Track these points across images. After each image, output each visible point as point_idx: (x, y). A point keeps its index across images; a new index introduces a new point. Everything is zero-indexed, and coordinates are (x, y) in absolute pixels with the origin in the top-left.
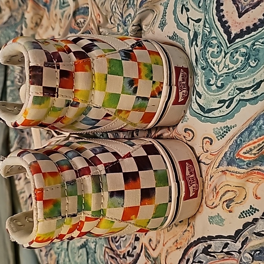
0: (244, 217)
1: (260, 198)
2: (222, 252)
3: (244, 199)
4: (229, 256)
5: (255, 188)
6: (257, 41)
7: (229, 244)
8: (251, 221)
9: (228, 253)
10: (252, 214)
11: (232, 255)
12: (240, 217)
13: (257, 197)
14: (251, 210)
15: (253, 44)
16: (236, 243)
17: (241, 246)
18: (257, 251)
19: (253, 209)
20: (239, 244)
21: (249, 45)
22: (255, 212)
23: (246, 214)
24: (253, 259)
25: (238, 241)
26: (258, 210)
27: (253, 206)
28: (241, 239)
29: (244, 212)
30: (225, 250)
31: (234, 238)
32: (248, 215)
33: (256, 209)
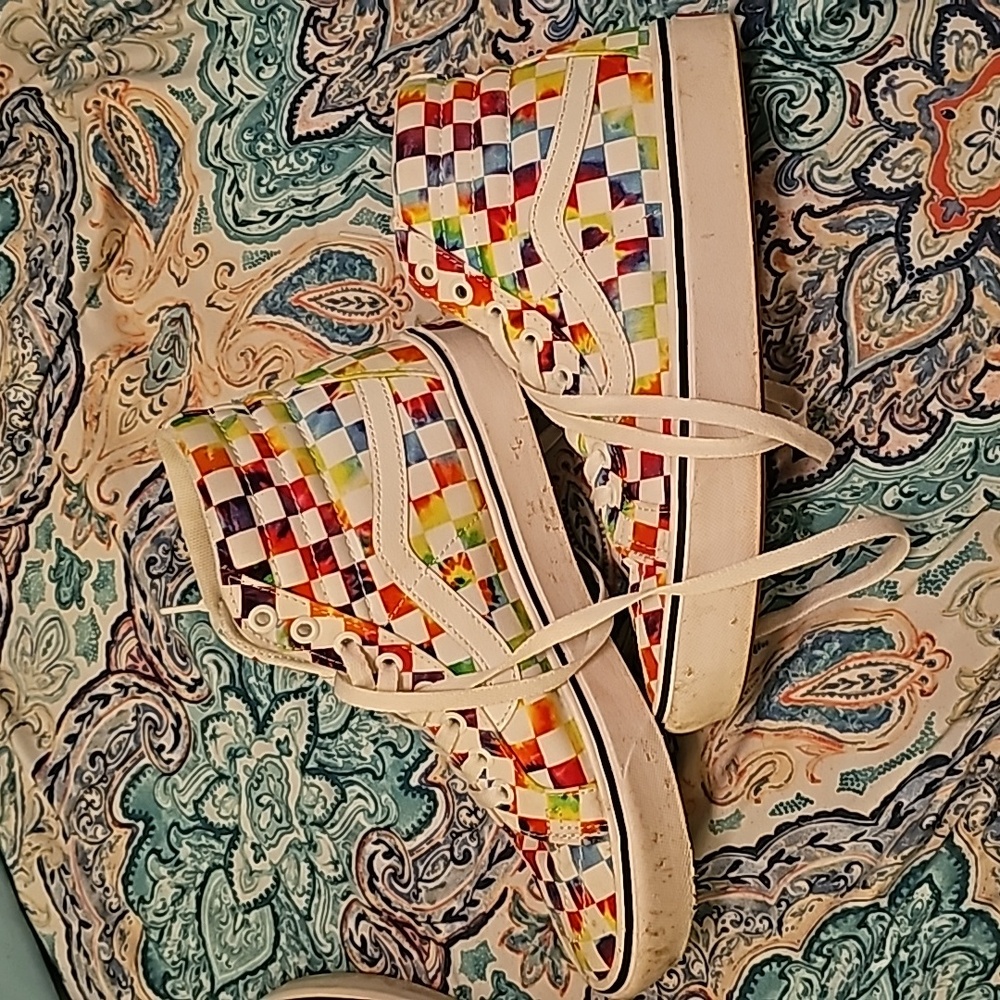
0: (781, 813)
1: (819, 781)
2: (725, 877)
3: (786, 781)
4: (738, 885)
5: (811, 765)
6: (811, 503)
7: (740, 862)
8: (793, 820)
9: (736, 880)
10: (799, 809)
11: (745, 882)
12: (773, 813)
13: (813, 780)
14: (797, 802)
15: (804, 506)
16: (756, 860)
17: (766, 866)
18: (822, 876)
19: (802, 799)
20: (763, 863)
21: (797, 505)
22: (804, 805)
23: (785, 808)
24: (811, 891)
25: (761, 859)
26: (812, 802)
27: (803, 795)
28: (769, 854)
29: (781, 804)
30: (733, 875)
31: (754, 852)
32: (789, 809)
33: (807, 800)
